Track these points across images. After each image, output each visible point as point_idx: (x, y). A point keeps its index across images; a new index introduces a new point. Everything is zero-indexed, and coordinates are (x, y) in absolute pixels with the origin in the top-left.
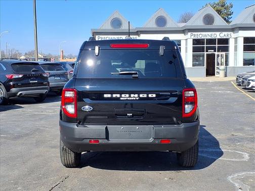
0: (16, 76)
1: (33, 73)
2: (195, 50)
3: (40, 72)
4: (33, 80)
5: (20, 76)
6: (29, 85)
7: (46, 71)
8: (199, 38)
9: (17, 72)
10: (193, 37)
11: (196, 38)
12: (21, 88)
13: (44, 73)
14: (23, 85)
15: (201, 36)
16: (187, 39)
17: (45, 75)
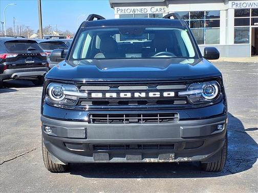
0: (9, 56)
1: (29, 52)
2: (237, 22)
3: (37, 51)
4: (29, 60)
5: (15, 56)
6: (25, 65)
7: (44, 50)
8: (242, 8)
9: (11, 52)
10: (235, 7)
11: (238, 7)
12: (15, 69)
13: (42, 52)
14: (18, 66)
15: (245, 5)
16: (227, 10)
17: (44, 55)
